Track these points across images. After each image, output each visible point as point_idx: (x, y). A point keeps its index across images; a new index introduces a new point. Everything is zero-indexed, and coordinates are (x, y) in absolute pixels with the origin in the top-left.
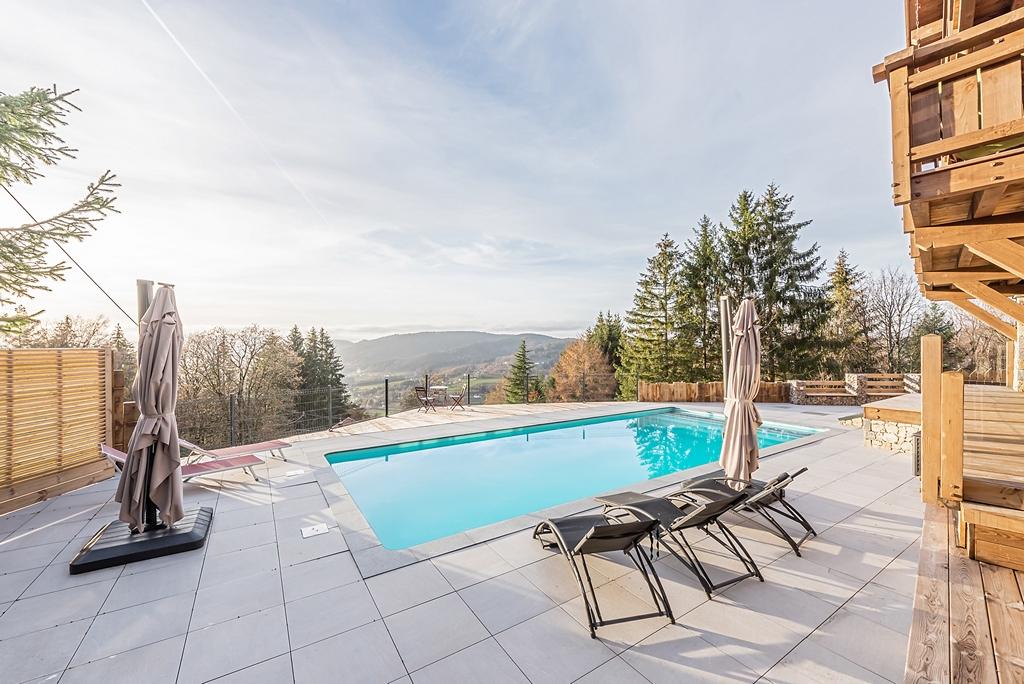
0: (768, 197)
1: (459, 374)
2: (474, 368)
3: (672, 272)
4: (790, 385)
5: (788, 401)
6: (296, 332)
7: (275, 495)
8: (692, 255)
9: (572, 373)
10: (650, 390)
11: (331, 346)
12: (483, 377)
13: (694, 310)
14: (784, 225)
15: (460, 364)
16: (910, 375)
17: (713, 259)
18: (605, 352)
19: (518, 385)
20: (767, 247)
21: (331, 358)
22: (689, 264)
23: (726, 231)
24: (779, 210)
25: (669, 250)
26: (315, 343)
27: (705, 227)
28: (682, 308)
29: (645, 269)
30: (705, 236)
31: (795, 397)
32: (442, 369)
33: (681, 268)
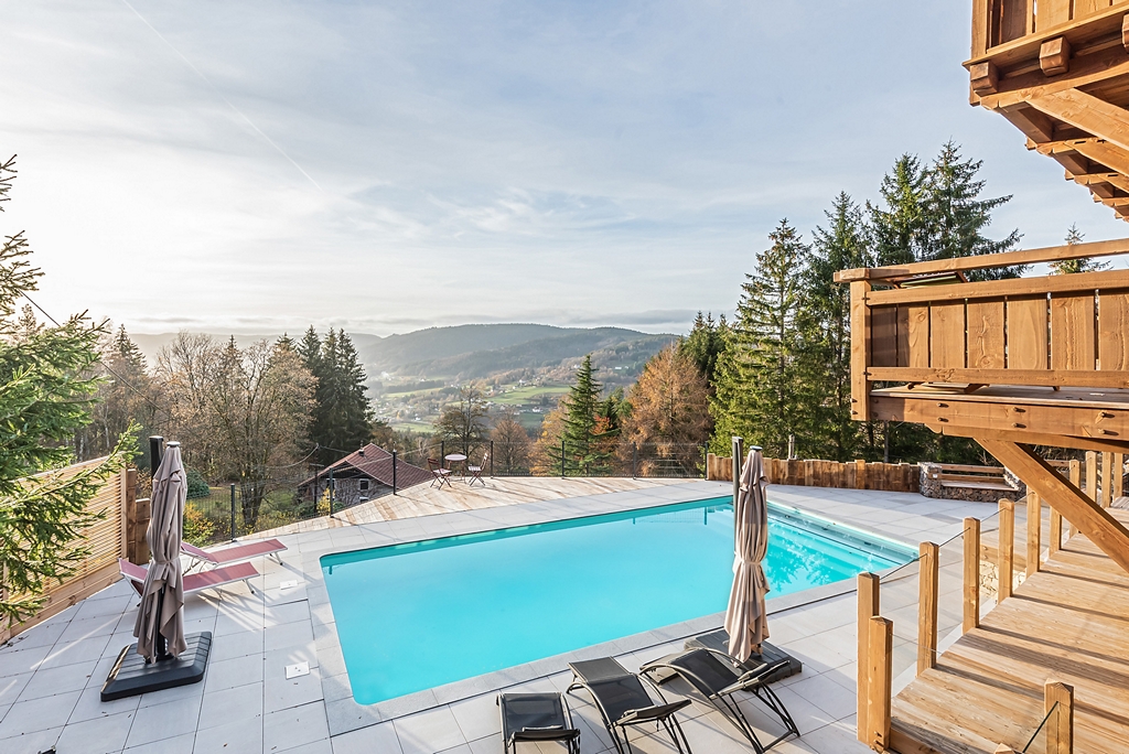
0: (942, 162)
1: (513, 380)
2: (533, 373)
3: (792, 272)
4: (920, 469)
5: (917, 490)
6: (312, 334)
7: (269, 618)
8: (823, 247)
9: (655, 398)
10: (723, 466)
11: (353, 351)
12: (545, 385)
13: (825, 325)
14: (968, 201)
15: (515, 367)
17: (855, 253)
18: (703, 370)
19: (579, 413)
20: (938, 237)
21: (352, 366)
22: (817, 260)
23: (876, 212)
24: (959, 182)
25: (788, 241)
26: (334, 348)
27: (842, 209)
28: (804, 323)
29: (752, 266)
30: (843, 221)
31: (925, 487)
32: (491, 373)
33: (806, 266)
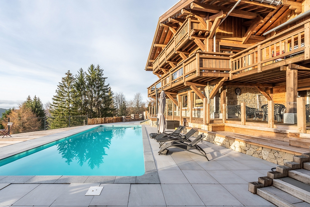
0: (98, 68)
3: (71, 84)
4: (123, 117)
5: (122, 121)
8: (77, 80)
10: (91, 121)
16: (140, 114)
22: (76, 82)
24: (100, 73)
25: (70, 76)
30: (81, 74)
33: (74, 83)
